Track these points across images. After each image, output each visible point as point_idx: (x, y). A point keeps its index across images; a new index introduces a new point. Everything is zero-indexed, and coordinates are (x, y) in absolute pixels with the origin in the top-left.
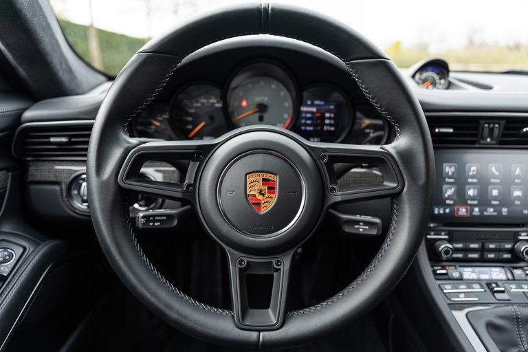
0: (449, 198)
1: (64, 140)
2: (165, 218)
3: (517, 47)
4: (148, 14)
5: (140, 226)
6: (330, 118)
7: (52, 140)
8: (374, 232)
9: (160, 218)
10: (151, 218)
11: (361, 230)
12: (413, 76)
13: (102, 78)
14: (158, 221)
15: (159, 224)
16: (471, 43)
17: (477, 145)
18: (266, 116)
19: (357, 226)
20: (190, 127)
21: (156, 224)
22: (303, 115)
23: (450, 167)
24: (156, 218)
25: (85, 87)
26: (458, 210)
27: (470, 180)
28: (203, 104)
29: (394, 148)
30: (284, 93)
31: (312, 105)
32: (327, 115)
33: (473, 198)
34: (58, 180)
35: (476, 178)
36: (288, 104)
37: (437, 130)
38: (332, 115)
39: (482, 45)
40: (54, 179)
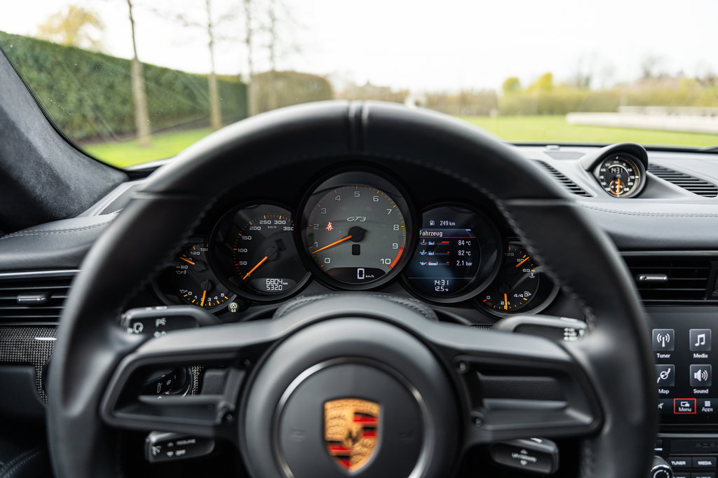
0: (664, 384)
1: (38, 298)
2: (193, 441)
3: (711, 80)
4: (211, 44)
5: (151, 459)
6: (465, 248)
7: (21, 298)
8: (546, 470)
9: (184, 442)
10: (170, 445)
11: (524, 463)
12: (591, 170)
13: (118, 176)
14: (181, 448)
15: (183, 452)
16: (647, 75)
17: (705, 300)
18: (363, 246)
19: (515, 456)
20: (245, 263)
21: (179, 453)
22: (423, 243)
23: (663, 335)
24: (179, 443)
25: (85, 199)
26: (678, 405)
27: (696, 356)
28: (264, 226)
29: (584, 349)
30: (392, 209)
31: (437, 227)
32: (461, 243)
33: (701, 385)
34: (31, 359)
35: (706, 353)
36: (398, 228)
37: (641, 278)
38: (469, 243)
39: (661, 78)
40: (24, 358)
